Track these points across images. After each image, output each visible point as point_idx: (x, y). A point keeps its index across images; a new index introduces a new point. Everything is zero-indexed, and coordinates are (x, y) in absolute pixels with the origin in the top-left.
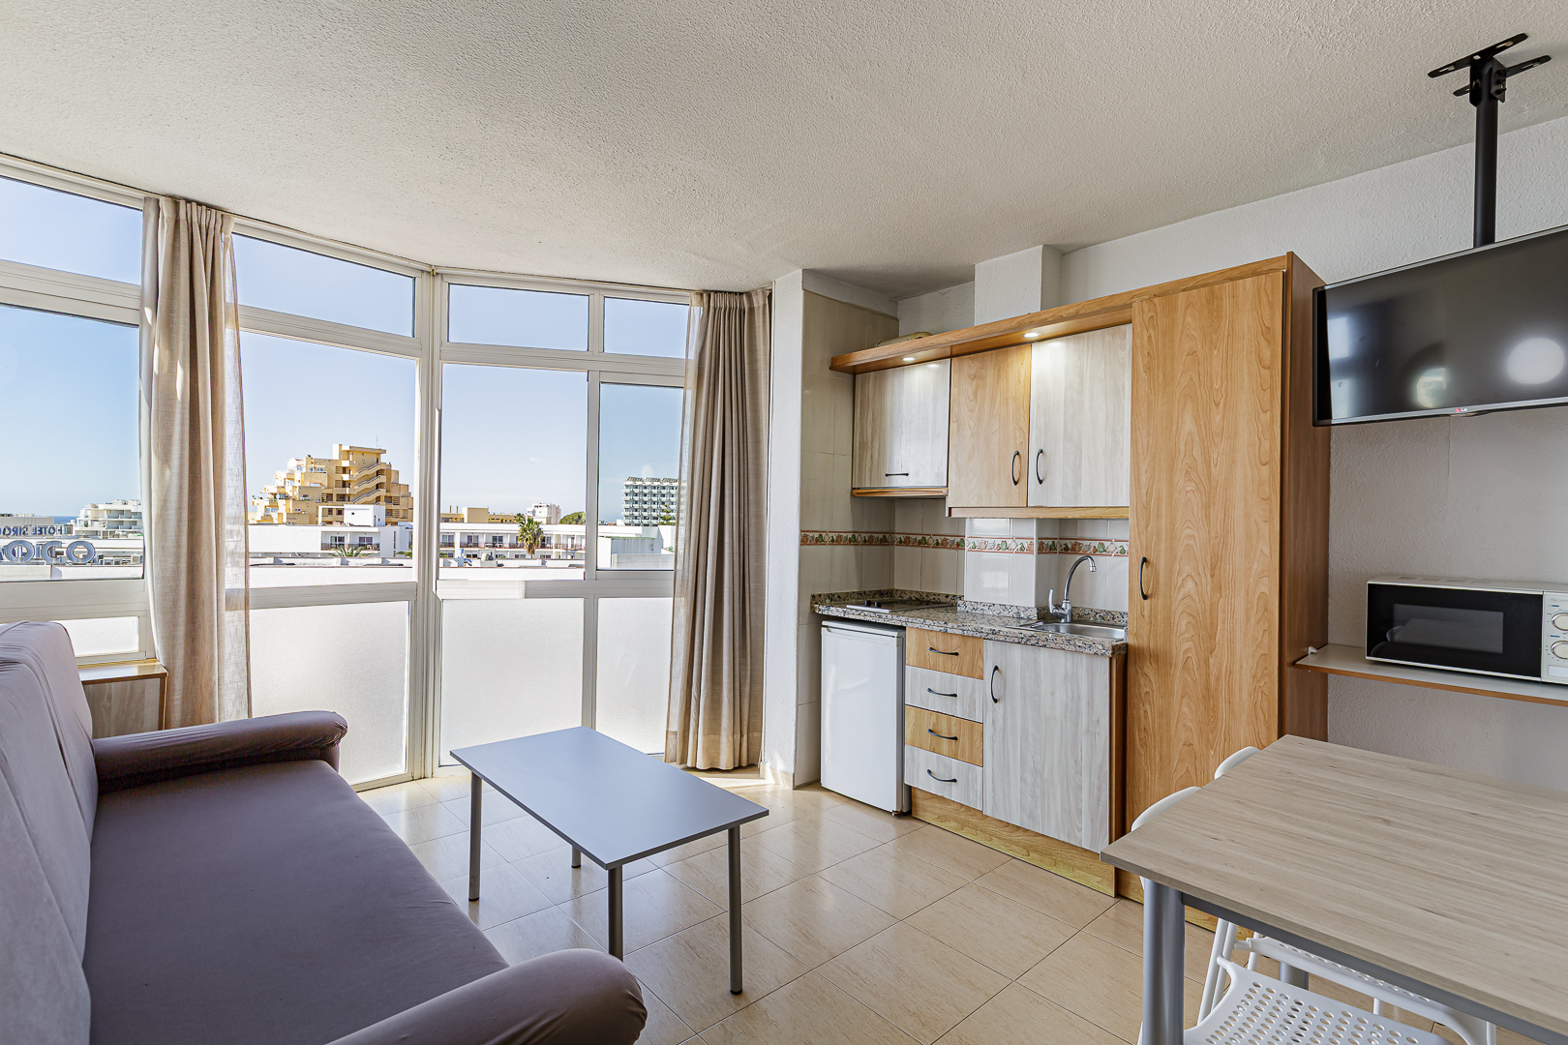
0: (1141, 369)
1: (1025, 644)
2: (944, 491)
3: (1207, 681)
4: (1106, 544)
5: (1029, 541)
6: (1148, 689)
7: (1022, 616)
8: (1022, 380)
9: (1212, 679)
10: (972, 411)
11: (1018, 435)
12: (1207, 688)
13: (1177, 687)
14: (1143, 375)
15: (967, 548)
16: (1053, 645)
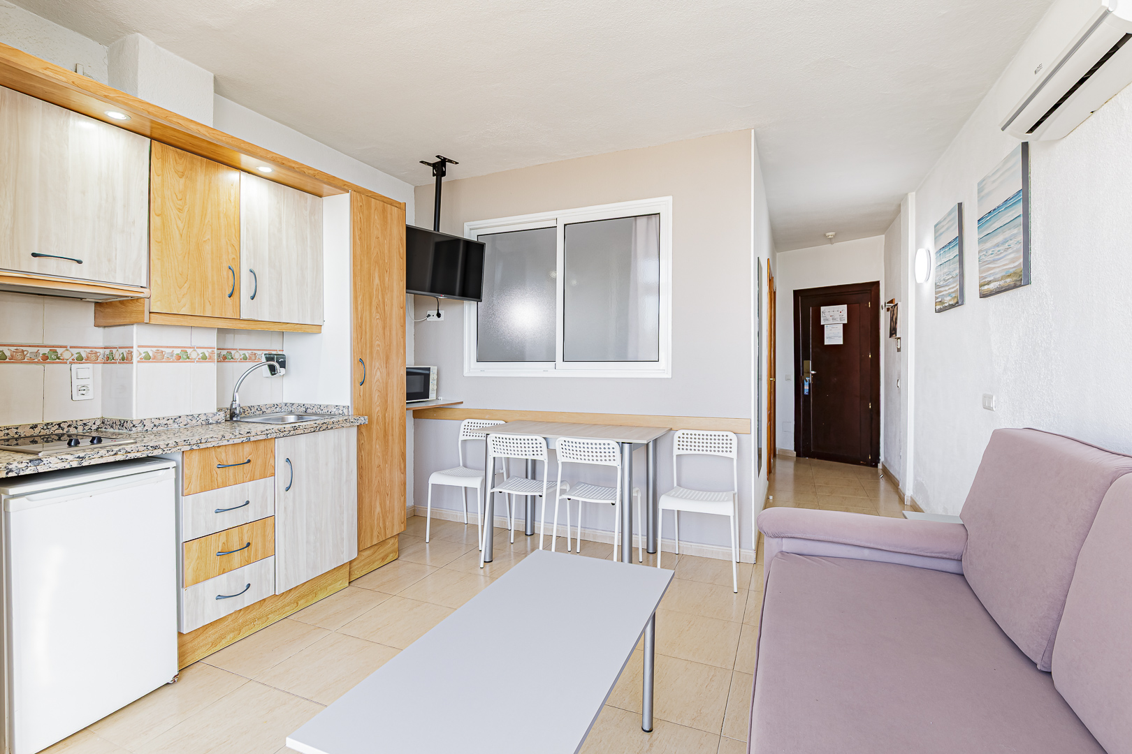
0: (357, 237)
1: (319, 430)
2: (146, 292)
3: (385, 427)
4: (233, 352)
5: (210, 350)
6: (363, 441)
7: (211, 421)
8: (232, 199)
9: (387, 424)
10: (180, 210)
11: (230, 251)
12: (385, 430)
13: (374, 436)
14: (358, 241)
15: (135, 359)
16: (337, 426)
